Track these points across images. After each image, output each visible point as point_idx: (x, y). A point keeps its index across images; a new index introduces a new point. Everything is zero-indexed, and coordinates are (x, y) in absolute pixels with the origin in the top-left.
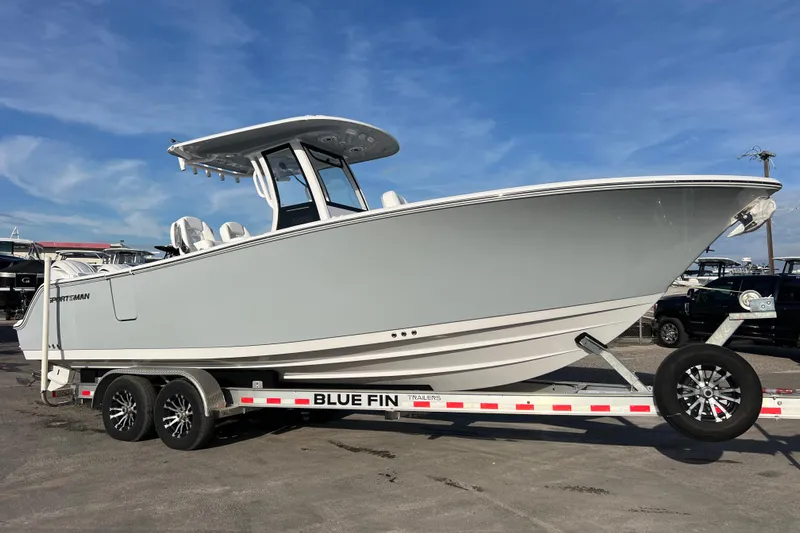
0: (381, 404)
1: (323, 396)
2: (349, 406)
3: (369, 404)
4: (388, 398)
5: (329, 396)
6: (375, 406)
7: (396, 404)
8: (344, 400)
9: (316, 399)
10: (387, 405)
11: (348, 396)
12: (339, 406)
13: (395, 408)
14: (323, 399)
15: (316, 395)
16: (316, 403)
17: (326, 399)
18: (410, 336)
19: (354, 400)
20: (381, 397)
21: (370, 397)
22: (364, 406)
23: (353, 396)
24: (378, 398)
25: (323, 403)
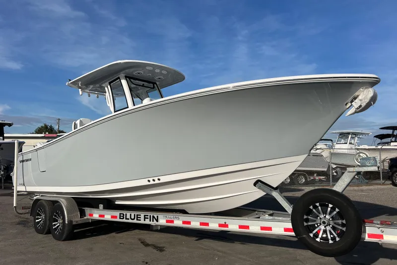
0: (150, 221)
1: (123, 214)
2: (135, 221)
3: (145, 220)
4: (153, 217)
5: (126, 214)
6: (147, 222)
7: (157, 221)
8: (133, 217)
9: (120, 216)
10: (153, 221)
11: (135, 215)
12: (130, 221)
13: (157, 223)
14: (123, 216)
15: (120, 214)
16: (120, 218)
17: (125, 216)
18: (157, 182)
19: (137, 217)
20: (150, 216)
21: (145, 216)
22: (142, 222)
23: (137, 215)
24: (149, 217)
25: (123, 218)
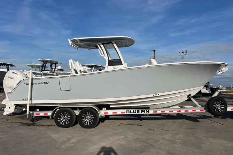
0: (145, 112)
1: (129, 111)
2: (136, 113)
3: (142, 113)
4: (146, 111)
5: (131, 111)
6: (143, 113)
7: (148, 112)
8: (135, 112)
9: (127, 112)
10: (146, 112)
11: (136, 111)
12: (133, 113)
13: (149, 113)
14: (129, 112)
15: (127, 111)
16: (127, 113)
17: (130, 112)
18: (157, 95)
19: (137, 112)
20: (145, 111)
21: (142, 111)
22: (140, 113)
23: (137, 111)
24: (144, 111)
25: (129, 113)
